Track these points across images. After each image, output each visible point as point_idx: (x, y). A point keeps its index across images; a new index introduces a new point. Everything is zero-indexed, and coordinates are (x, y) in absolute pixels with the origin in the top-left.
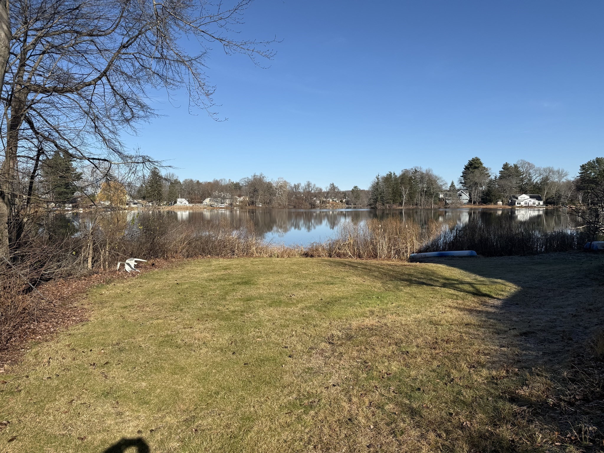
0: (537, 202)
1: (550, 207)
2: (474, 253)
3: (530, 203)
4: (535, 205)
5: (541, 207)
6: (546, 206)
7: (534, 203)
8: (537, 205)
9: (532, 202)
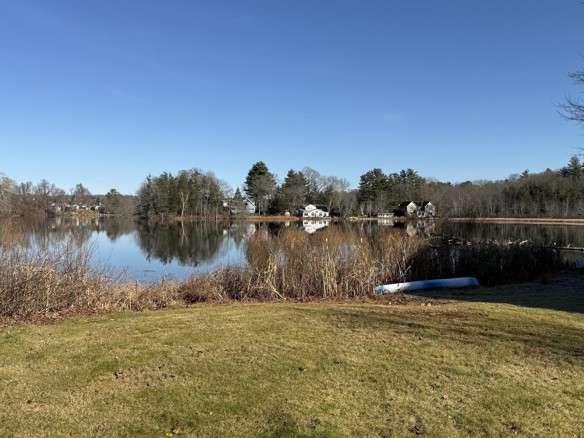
0: (323, 213)
1: (336, 218)
2: (475, 281)
3: (317, 214)
4: (322, 217)
5: (327, 219)
6: (332, 217)
7: (321, 215)
8: (323, 217)
9: (319, 212)
